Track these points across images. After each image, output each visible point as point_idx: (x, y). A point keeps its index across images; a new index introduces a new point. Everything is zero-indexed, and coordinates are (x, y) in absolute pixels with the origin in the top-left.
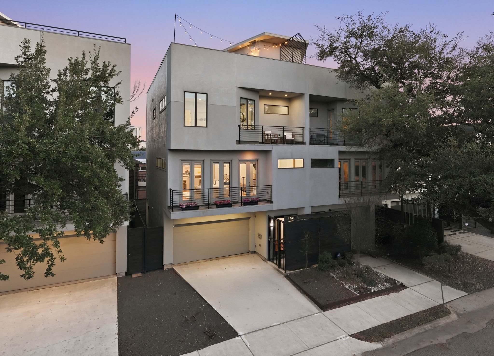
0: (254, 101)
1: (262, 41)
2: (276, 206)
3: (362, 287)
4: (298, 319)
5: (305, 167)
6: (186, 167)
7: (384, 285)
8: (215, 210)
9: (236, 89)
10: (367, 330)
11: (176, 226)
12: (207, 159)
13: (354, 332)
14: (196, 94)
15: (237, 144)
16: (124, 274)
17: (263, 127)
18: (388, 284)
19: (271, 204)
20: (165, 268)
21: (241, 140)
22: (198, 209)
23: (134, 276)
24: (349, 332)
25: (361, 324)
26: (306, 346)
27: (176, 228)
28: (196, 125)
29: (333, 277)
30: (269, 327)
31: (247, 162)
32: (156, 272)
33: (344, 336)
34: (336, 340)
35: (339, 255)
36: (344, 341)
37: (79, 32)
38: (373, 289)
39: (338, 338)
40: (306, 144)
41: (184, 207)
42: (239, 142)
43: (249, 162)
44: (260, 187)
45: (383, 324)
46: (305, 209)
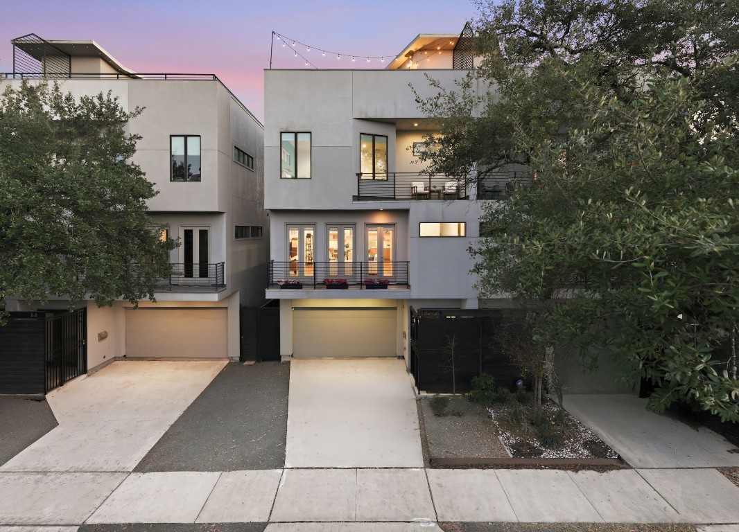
0: (387, 137)
1: (421, 50)
2: (415, 293)
3: (529, 444)
4: (380, 468)
5: (467, 236)
6: (294, 234)
7: (573, 451)
8: (324, 291)
9: (351, 121)
10: (479, 523)
11: (297, 309)
12: (321, 222)
13: (452, 519)
14: (296, 134)
15: (354, 200)
16: (238, 359)
17: (396, 175)
18: (586, 452)
19: (408, 290)
20: (283, 359)
21: (360, 195)
22: (301, 288)
23: (246, 363)
24: (443, 517)
25: (477, 509)
26: (353, 516)
27: (296, 311)
28: (296, 177)
29: (490, 417)
30: (330, 468)
31: (379, 228)
32: (272, 363)
33: (428, 519)
34: (409, 522)
35: (520, 383)
36: (421, 528)
37: (166, 74)
38: (549, 454)
39: (415, 519)
40: (471, 198)
41: (282, 284)
42: (358, 198)
43: (382, 228)
44: (398, 264)
45: (519, 523)
46: (468, 301)
